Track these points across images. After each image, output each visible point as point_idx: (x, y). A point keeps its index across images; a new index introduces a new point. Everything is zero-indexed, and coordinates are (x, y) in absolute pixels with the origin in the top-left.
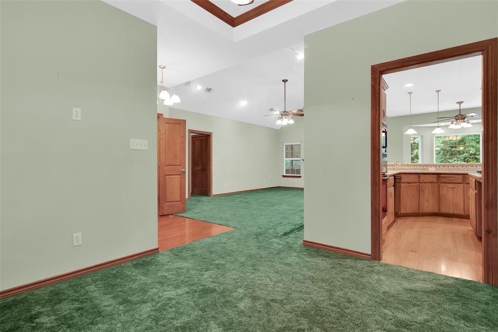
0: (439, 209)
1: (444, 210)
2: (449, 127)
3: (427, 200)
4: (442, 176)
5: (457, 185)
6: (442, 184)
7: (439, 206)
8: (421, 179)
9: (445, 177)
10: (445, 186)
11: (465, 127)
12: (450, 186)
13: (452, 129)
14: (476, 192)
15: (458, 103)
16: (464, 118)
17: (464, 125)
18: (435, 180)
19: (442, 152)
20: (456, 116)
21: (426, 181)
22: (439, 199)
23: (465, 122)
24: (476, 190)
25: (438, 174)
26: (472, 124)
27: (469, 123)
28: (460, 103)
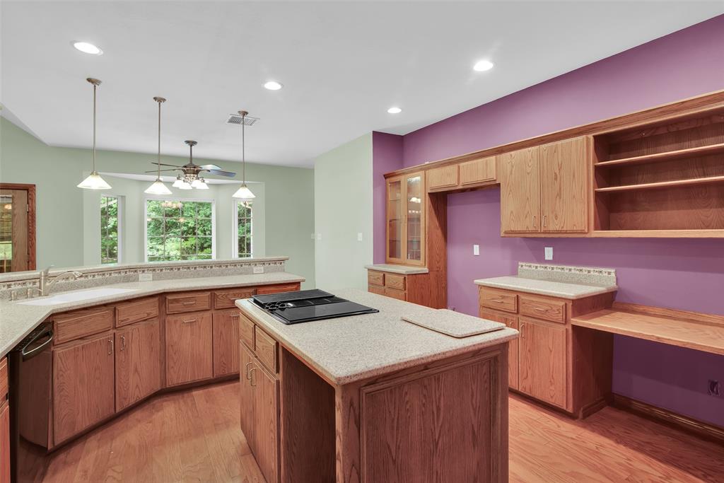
0: (164, 380)
1: (175, 379)
2: (174, 185)
3: (136, 370)
4: (169, 297)
5: (200, 314)
6: (170, 318)
7: (164, 371)
8: (120, 318)
9: (177, 301)
10: (175, 322)
11: (198, 188)
12: (186, 319)
13: (178, 188)
14: (280, 377)
15: (188, 142)
16: (197, 172)
17: (198, 184)
18: (155, 312)
19: (153, 223)
20: (185, 167)
21: (132, 319)
22: (163, 354)
23: (198, 179)
24: (278, 371)
25: (162, 296)
26: (208, 185)
27: (204, 181)
28: (192, 143)
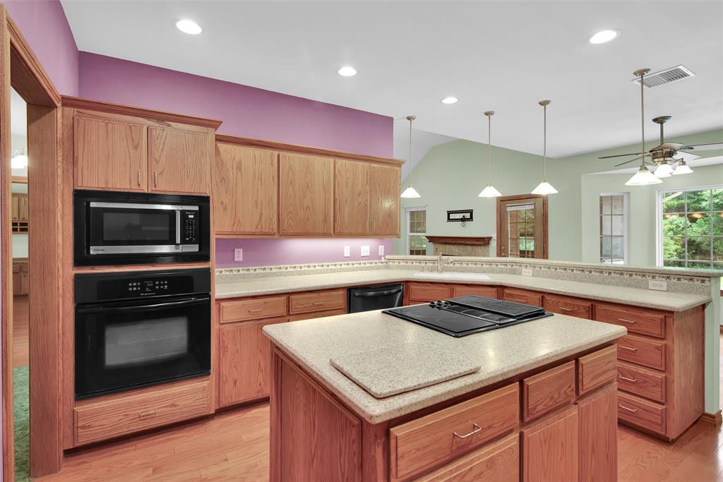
4: (507, 291)
28: (660, 120)
